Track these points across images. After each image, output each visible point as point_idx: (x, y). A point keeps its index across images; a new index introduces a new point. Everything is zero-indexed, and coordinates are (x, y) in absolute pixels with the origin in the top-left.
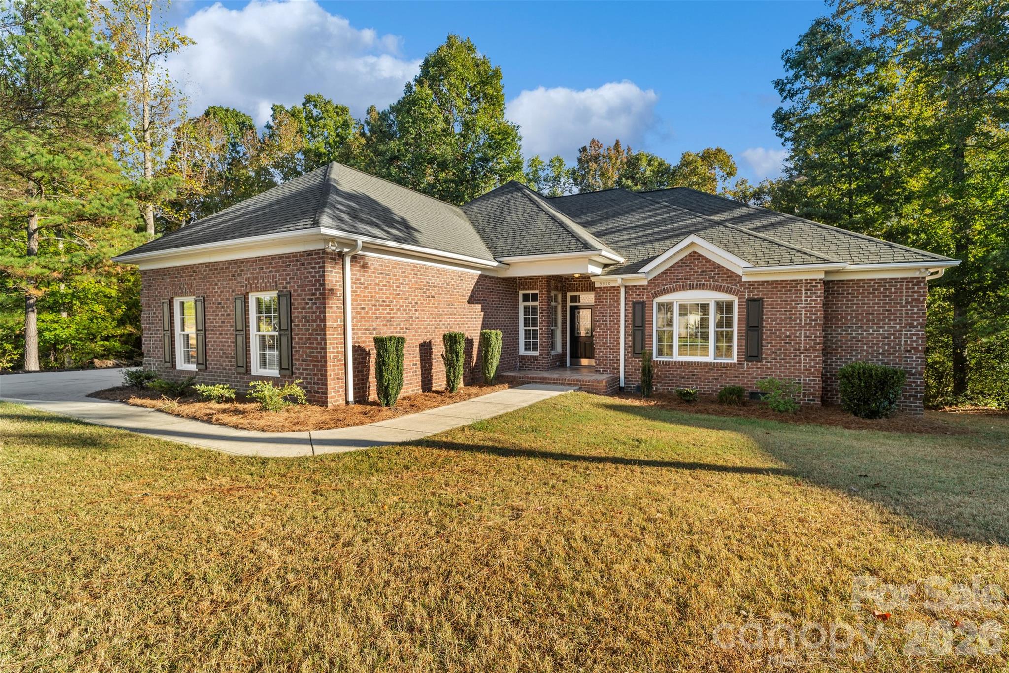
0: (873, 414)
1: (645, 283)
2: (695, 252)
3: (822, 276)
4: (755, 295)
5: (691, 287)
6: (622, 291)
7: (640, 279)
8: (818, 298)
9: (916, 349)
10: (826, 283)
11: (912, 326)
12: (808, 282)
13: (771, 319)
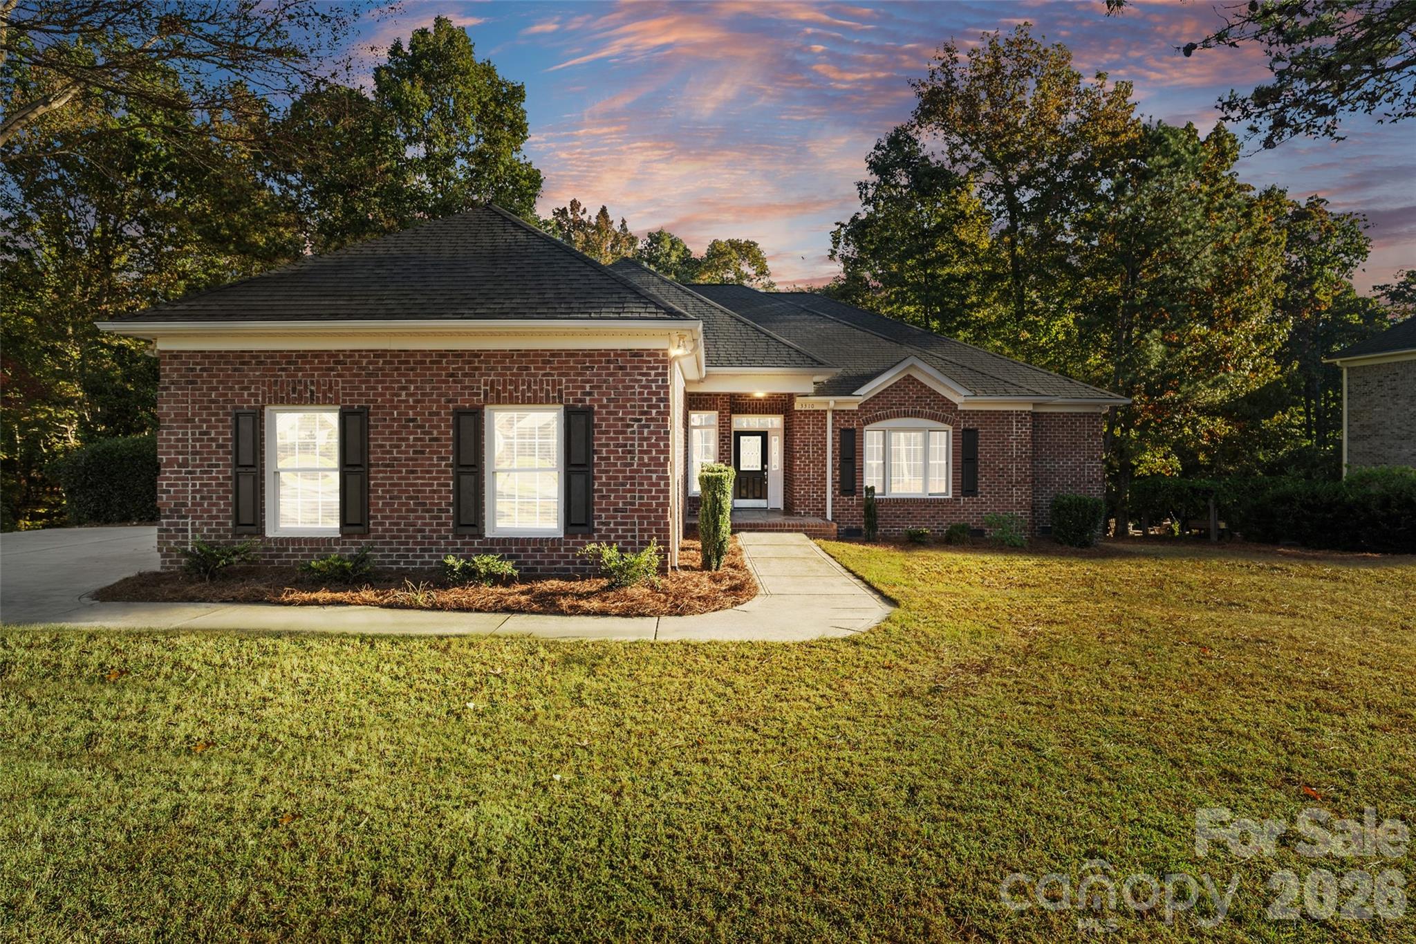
0: (1086, 544)
1: (856, 407)
2: (909, 376)
3: (1030, 408)
4: (970, 424)
5: (906, 415)
6: (829, 415)
7: (850, 403)
8: (1027, 430)
9: (1096, 480)
10: (1034, 415)
11: (1093, 459)
12: (1018, 414)
13: (984, 450)
